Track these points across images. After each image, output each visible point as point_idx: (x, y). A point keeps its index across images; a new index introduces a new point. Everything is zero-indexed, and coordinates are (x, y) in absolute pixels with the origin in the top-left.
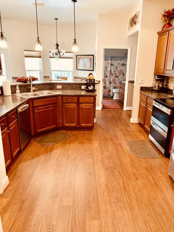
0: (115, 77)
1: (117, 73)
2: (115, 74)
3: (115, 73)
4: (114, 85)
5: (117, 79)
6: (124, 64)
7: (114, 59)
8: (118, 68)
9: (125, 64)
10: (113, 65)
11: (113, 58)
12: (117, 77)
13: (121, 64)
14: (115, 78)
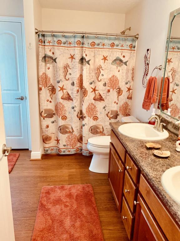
0: (94, 99)
1: (100, 86)
2: (94, 90)
3: (93, 86)
4: (93, 123)
5: (99, 105)
6: (121, 61)
7: (90, 41)
8: (102, 72)
9: (124, 60)
10: (88, 62)
11: (88, 37)
12: (101, 99)
13: (111, 59)
14: (93, 102)
